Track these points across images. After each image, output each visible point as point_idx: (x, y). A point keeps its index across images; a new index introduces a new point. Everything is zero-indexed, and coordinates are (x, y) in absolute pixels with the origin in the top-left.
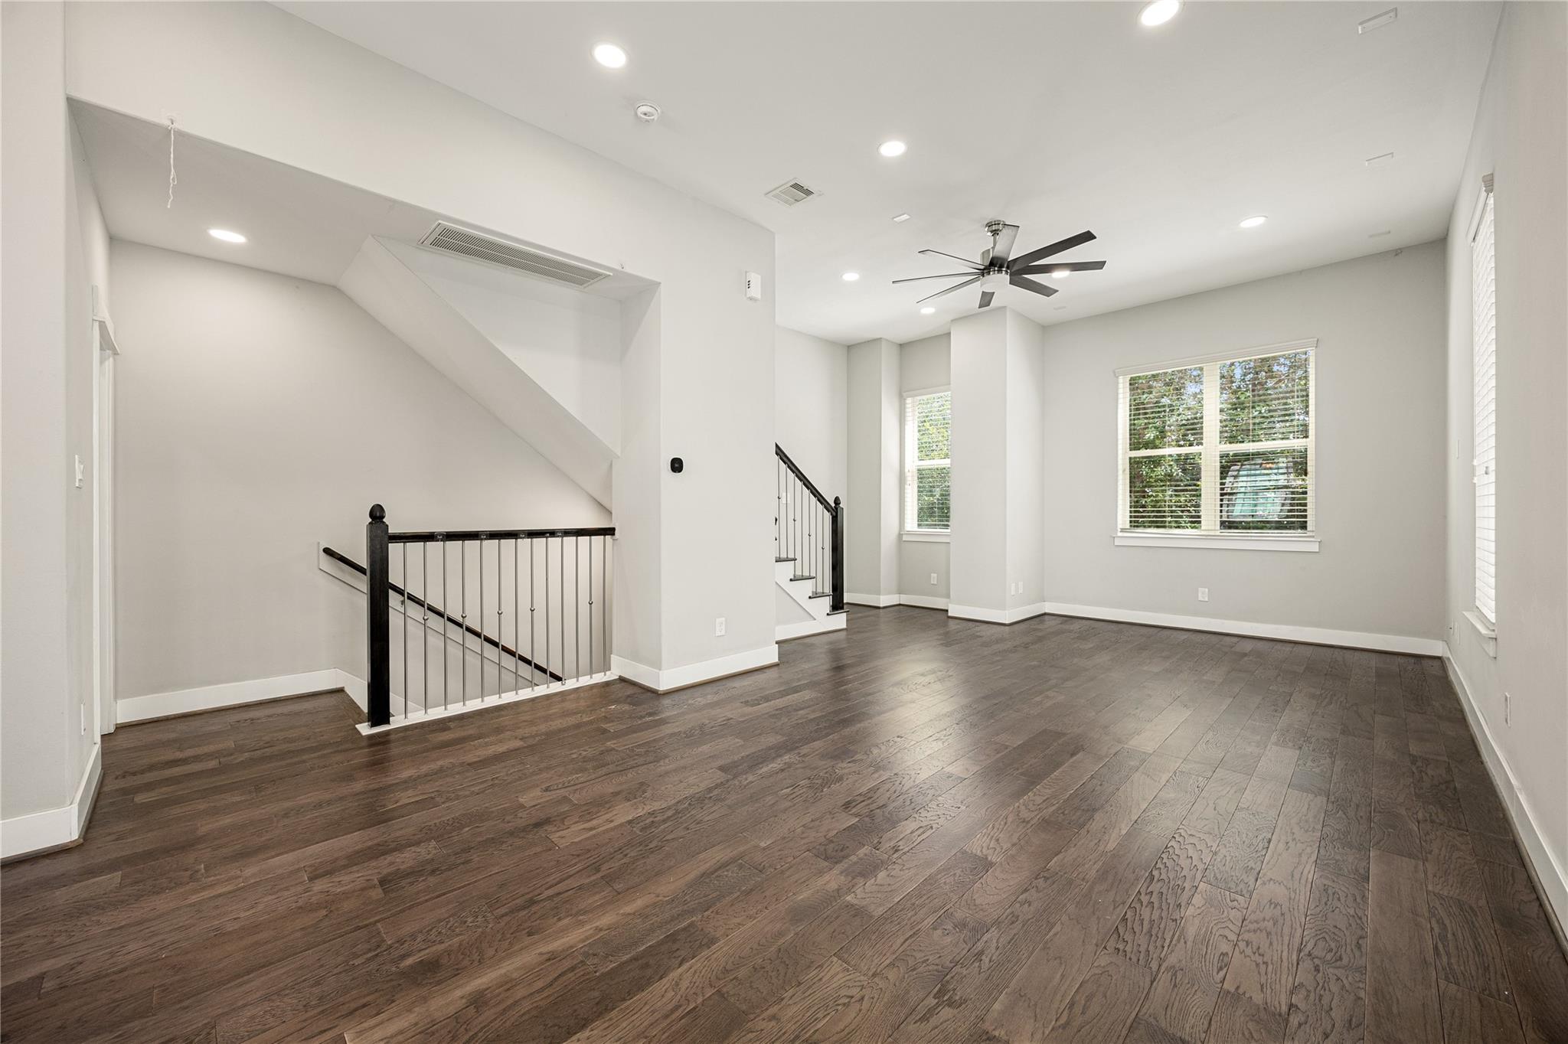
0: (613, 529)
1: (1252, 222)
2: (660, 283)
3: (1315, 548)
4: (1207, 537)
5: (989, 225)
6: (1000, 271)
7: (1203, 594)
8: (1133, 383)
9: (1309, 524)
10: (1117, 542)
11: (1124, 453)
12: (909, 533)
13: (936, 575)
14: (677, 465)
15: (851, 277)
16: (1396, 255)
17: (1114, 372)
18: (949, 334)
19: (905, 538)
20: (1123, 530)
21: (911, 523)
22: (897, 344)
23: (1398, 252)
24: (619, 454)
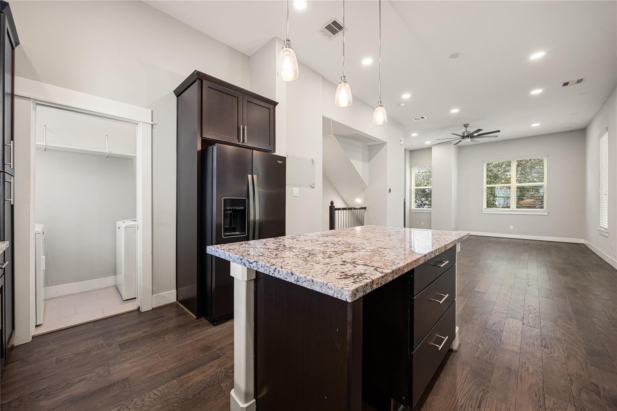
0: (366, 208)
1: (536, 125)
2: (387, 143)
3: (547, 214)
4: (513, 211)
5: (464, 125)
6: (468, 138)
7: (511, 227)
8: (488, 164)
9: (544, 207)
10: (483, 212)
11: (485, 186)
12: (413, 210)
13: (423, 223)
14: (390, 190)
15: (414, 135)
16: (571, 132)
17: (483, 161)
18: (432, 148)
19: (412, 211)
20: (485, 209)
21: (414, 206)
22: (409, 150)
23: (572, 131)
24: (368, 187)
